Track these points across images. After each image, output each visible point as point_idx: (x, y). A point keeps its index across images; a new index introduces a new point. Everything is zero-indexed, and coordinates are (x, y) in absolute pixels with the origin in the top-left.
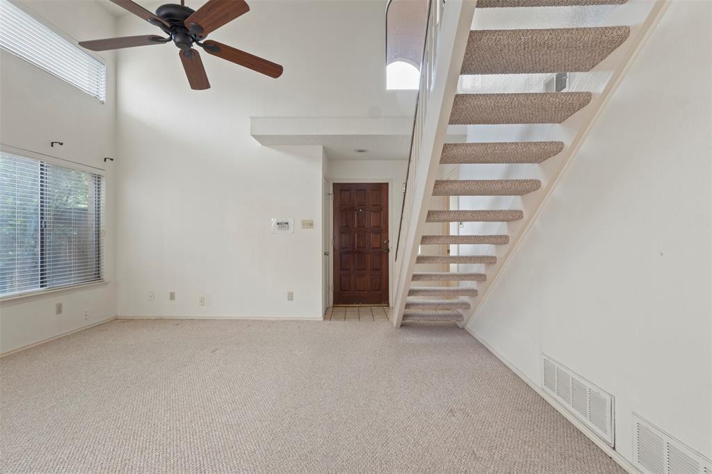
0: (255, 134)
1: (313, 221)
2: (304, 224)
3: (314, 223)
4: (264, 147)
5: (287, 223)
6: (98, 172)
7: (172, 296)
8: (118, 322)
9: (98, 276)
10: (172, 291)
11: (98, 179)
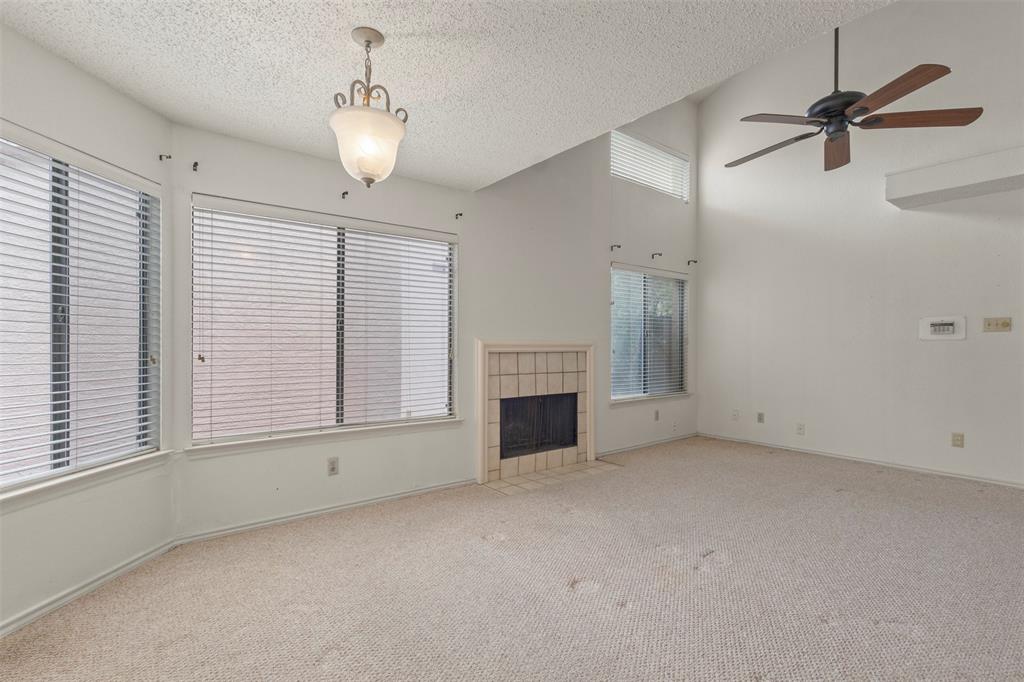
0: (893, 197)
1: (1010, 319)
2: (989, 325)
3: (1014, 322)
4: (905, 211)
5: (952, 324)
6: (681, 277)
7: (761, 418)
8: (696, 438)
9: (680, 386)
10: (760, 411)
11: (681, 284)
